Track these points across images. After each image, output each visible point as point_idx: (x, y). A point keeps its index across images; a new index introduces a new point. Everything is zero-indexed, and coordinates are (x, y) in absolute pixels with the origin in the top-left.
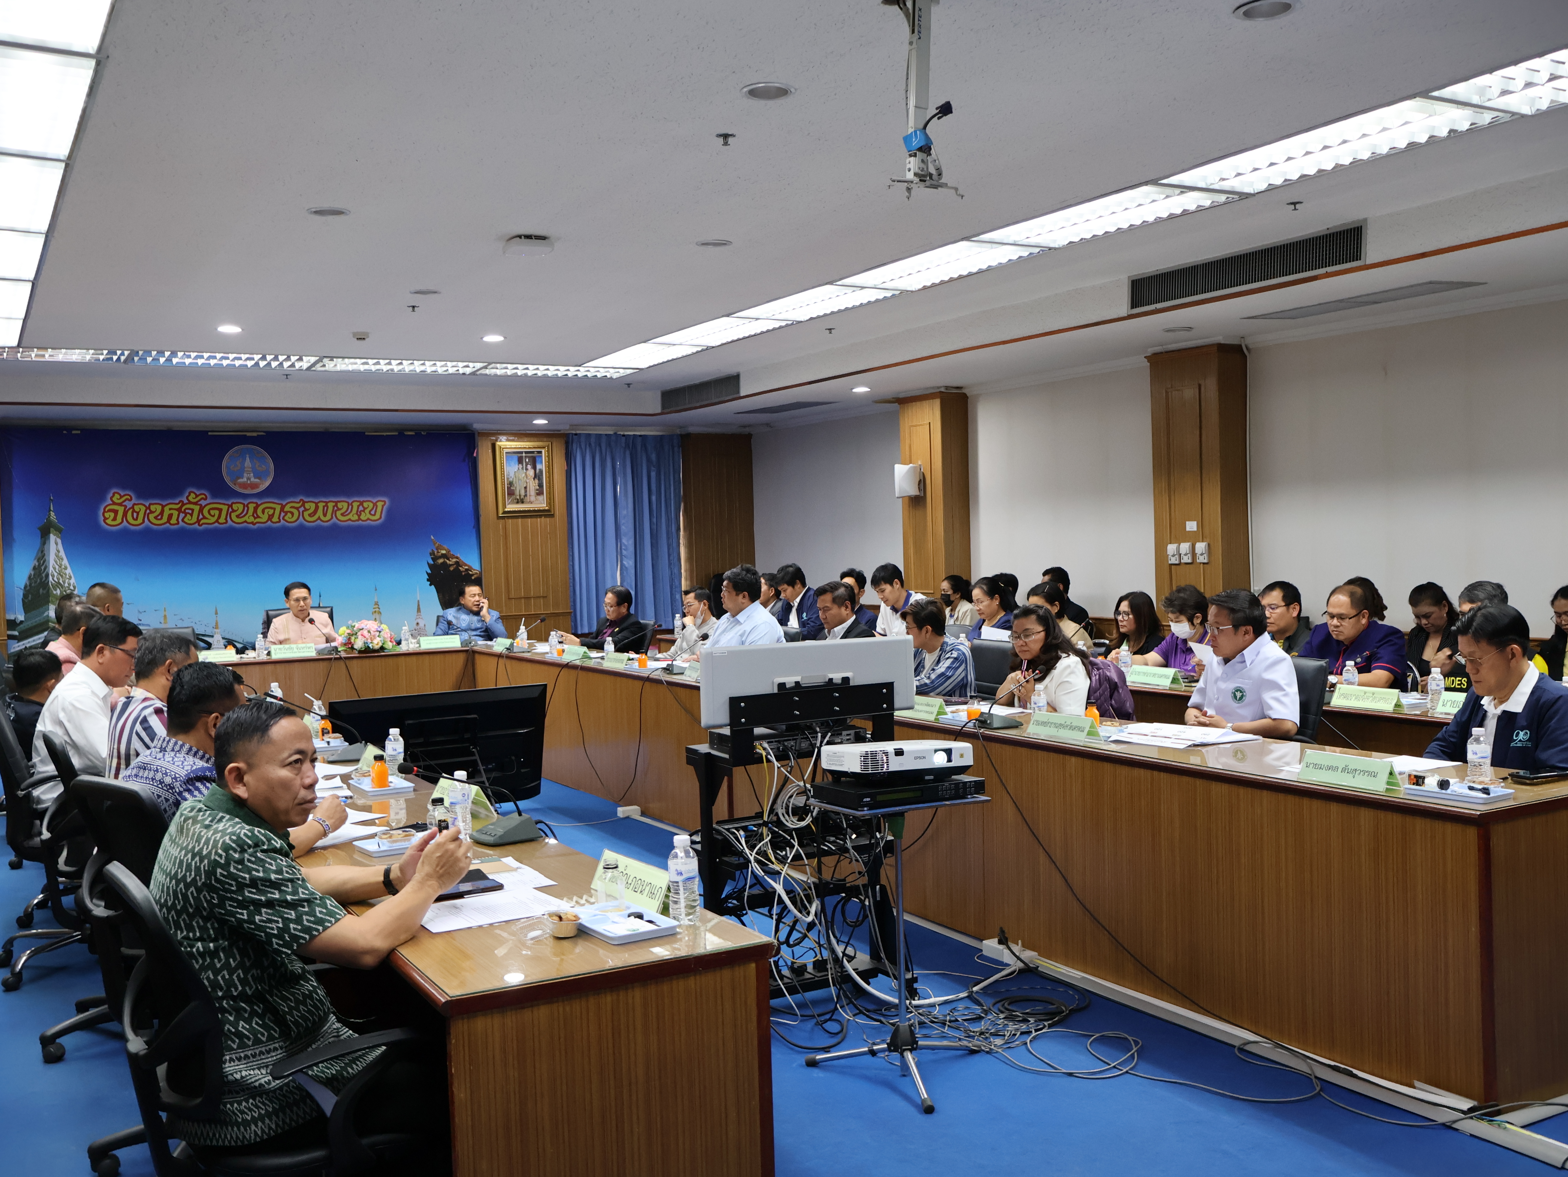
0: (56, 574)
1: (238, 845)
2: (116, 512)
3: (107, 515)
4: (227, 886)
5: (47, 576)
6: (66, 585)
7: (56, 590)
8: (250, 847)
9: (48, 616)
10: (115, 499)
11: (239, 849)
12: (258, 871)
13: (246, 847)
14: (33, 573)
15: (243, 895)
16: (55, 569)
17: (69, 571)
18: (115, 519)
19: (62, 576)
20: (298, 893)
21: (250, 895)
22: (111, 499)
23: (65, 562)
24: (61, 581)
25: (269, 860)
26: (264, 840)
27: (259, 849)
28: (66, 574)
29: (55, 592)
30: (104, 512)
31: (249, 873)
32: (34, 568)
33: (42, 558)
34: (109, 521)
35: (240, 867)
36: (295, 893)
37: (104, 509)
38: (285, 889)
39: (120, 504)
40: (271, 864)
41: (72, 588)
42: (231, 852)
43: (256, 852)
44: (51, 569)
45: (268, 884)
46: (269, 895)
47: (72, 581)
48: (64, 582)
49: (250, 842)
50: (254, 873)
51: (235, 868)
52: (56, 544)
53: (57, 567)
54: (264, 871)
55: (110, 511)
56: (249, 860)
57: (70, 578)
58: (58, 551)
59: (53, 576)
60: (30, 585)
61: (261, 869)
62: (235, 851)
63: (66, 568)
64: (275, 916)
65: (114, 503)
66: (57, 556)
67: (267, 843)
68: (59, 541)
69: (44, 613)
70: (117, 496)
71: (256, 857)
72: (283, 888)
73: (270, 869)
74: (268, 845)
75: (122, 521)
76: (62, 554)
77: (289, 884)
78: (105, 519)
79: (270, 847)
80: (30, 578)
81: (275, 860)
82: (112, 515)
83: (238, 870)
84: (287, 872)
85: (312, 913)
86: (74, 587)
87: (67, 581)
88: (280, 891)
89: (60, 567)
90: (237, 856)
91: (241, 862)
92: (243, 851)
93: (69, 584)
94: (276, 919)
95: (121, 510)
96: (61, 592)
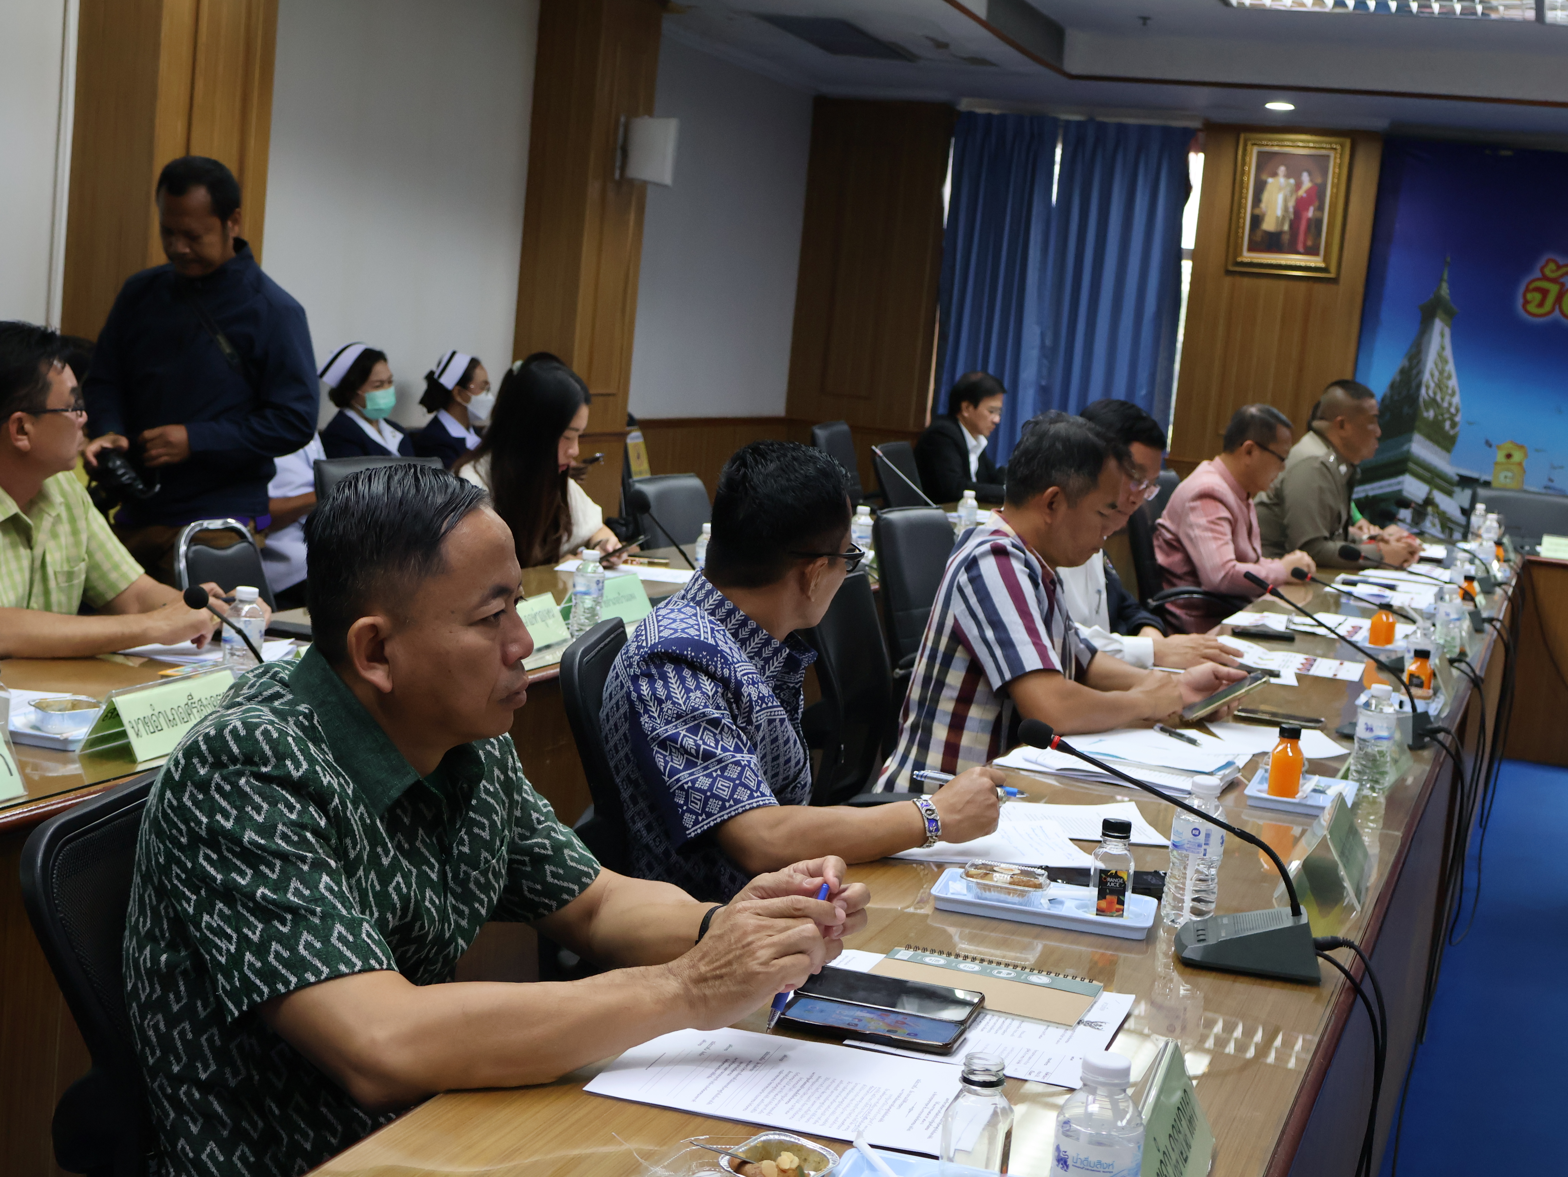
0: (1432, 385)
1: (210, 750)
2: (1545, 293)
3: (1529, 296)
4: (174, 831)
5: (1419, 386)
6: (1445, 405)
7: (1427, 411)
8: (234, 760)
9: (1408, 452)
10: (1548, 272)
11: (210, 759)
12: (227, 817)
13: (225, 758)
14: (1398, 379)
15: (194, 860)
16: (1432, 375)
17: (1453, 383)
18: (1541, 305)
19: (1441, 389)
20: (286, 890)
21: (205, 864)
22: (1542, 270)
23: (1451, 367)
24: (1438, 398)
25: (257, 799)
26: (269, 753)
27: (248, 769)
28: (1447, 387)
29: (1425, 414)
30: (1527, 290)
31: (211, 816)
32: (1403, 372)
33: (1416, 357)
34: (1532, 308)
35: (201, 797)
36: (280, 886)
37: (1527, 287)
38: (267, 871)
39: (1554, 281)
40: (258, 809)
41: (1453, 410)
42: (195, 761)
43: (240, 774)
44: (1426, 376)
45: (238, 849)
46: (234, 875)
47: (1456, 400)
48: (1443, 399)
49: (235, 749)
50: (219, 817)
51: (192, 797)
52: (1442, 335)
53: (1436, 374)
54: (237, 820)
55: (1538, 289)
56: (219, 789)
57: (1453, 394)
58: (1443, 348)
59: (1428, 387)
60: (1392, 396)
61: (234, 812)
62: (204, 762)
63: (1449, 377)
64: (230, 926)
65: (1545, 278)
66: (1440, 355)
67: (273, 760)
68: (1447, 332)
69: (1403, 444)
70: (1552, 266)
71: (235, 786)
72: (263, 868)
73: (251, 818)
74: (275, 767)
75: (1553, 310)
76: (1448, 353)
77: (278, 864)
78: (1526, 302)
79: (276, 773)
80: (1392, 386)
81: (273, 803)
82: (1538, 296)
83: (196, 802)
84: (284, 837)
85: (289, 943)
86: (1457, 410)
87: (1447, 398)
88: (257, 873)
89: (1441, 372)
90: (202, 772)
91: (203, 785)
92: (218, 765)
93: (1450, 404)
94: (229, 931)
95: (1554, 289)
96: (1436, 416)
